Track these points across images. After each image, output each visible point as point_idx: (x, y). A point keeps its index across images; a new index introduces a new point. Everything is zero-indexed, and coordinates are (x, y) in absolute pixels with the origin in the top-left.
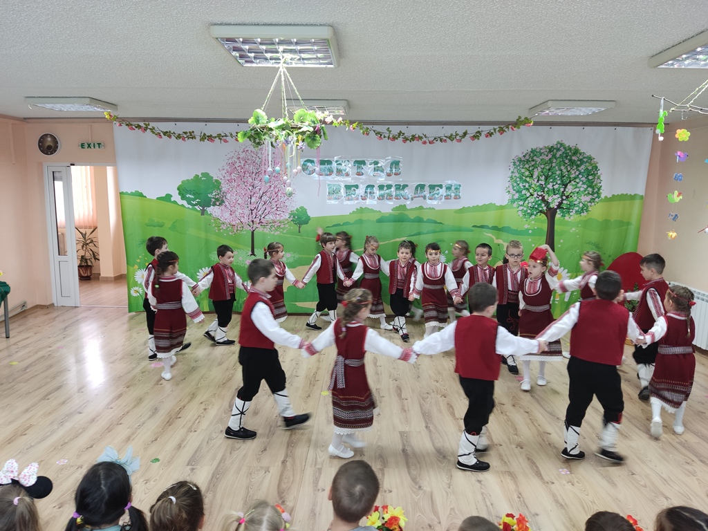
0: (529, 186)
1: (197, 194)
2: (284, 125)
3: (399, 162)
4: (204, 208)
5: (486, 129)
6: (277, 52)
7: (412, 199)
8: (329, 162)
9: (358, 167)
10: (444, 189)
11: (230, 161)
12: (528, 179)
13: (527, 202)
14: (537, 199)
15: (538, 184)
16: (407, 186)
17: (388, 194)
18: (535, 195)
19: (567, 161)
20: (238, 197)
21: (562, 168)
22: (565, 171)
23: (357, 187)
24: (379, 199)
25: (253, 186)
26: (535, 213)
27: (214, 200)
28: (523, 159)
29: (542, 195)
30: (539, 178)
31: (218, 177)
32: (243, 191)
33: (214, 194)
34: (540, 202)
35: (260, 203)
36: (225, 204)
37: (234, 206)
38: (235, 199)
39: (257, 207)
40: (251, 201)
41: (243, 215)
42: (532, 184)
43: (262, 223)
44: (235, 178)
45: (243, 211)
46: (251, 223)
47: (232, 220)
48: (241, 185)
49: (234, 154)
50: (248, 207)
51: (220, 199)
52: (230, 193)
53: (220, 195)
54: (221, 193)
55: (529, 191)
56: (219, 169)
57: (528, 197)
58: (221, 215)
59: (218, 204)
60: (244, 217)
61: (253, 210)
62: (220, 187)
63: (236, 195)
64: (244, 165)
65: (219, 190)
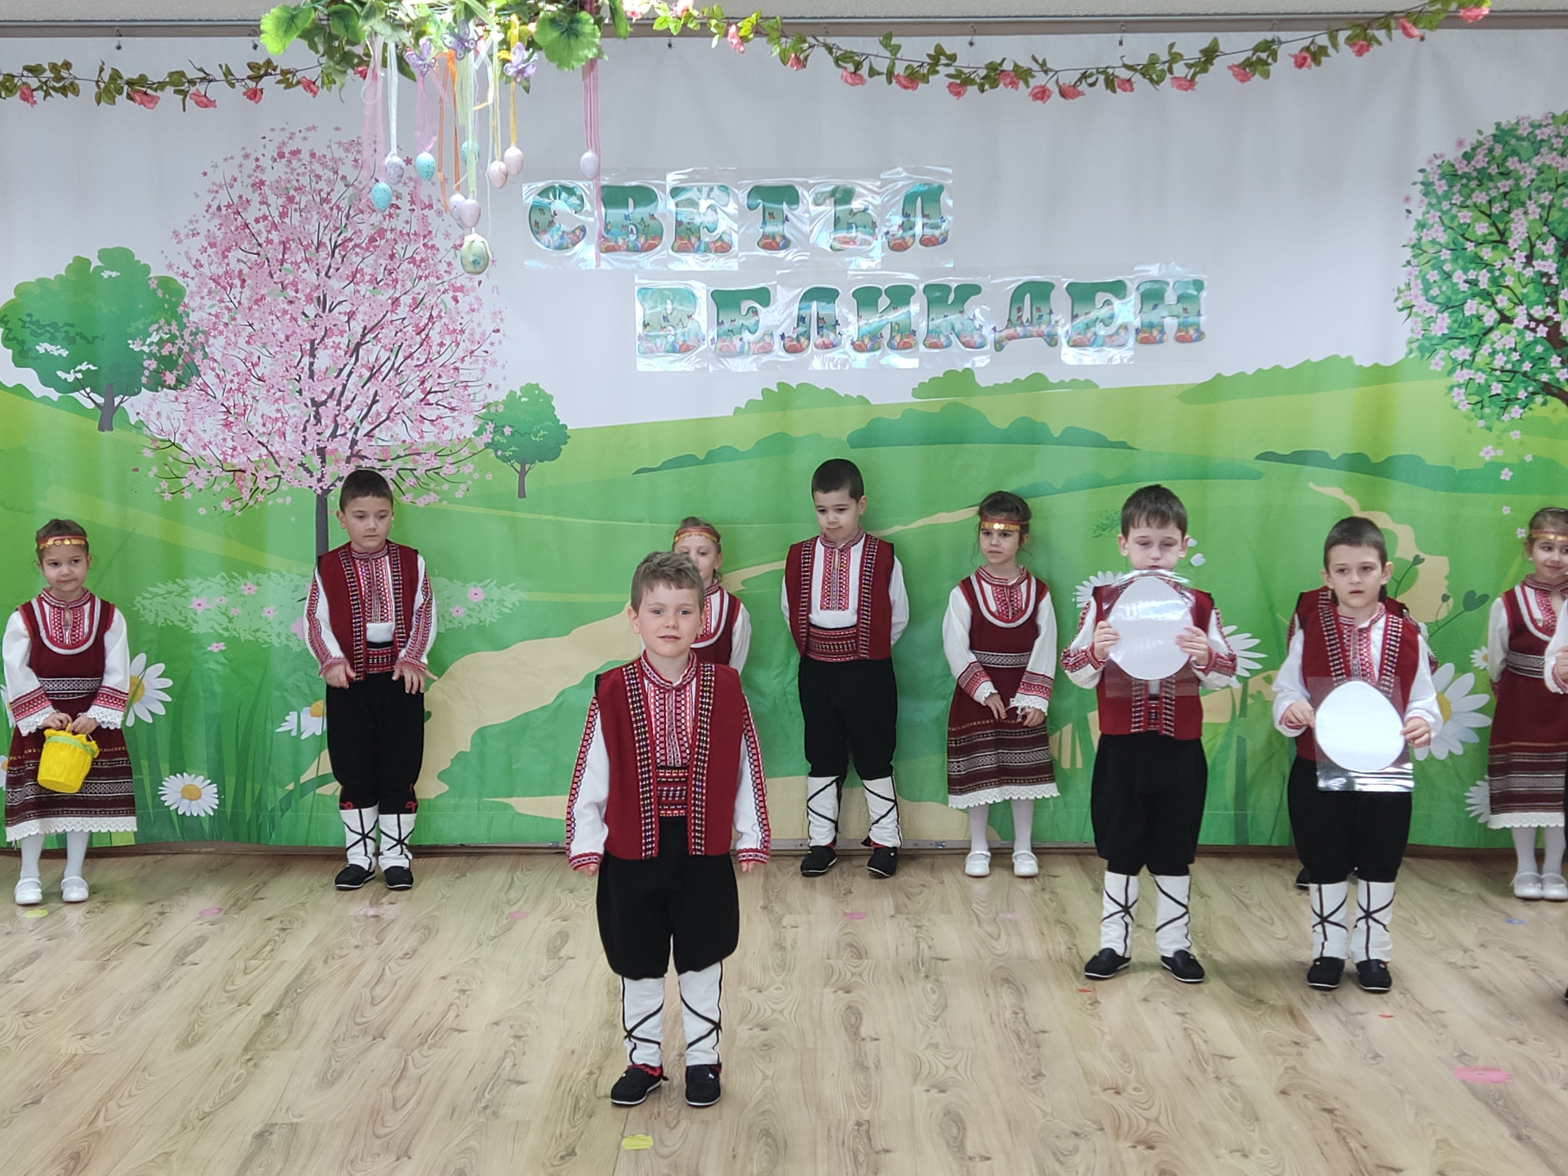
0: (1494, 281)
1: (81, 340)
3: (941, 188)
4: (110, 401)
7: (999, 346)
8: (644, 196)
9: (769, 216)
10: (1133, 298)
11: (223, 199)
12: (1486, 253)
13: (1486, 349)
14: (1529, 336)
15: (1529, 272)
16: (975, 289)
17: (896, 328)
18: (1521, 321)
20: (255, 350)
23: (763, 296)
24: (859, 347)
25: (322, 302)
26: (1522, 394)
27: (153, 364)
28: (1463, 168)
29: (1549, 318)
30: (1532, 246)
31: (170, 266)
32: (278, 325)
33: (155, 338)
34: (1539, 349)
35: (351, 373)
36: (200, 381)
37: (239, 390)
38: (244, 361)
39: (339, 389)
40: (312, 364)
41: (279, 424)
42: (1503, 275)
43: (363, 457)
44: (246, 270)
45: (278, 411)
46: (317, 459)
47: (234, 449)
48: (268, 299)
49: (241, 166)
50: (300, 392)
51: (180, 362)
52: (221, 333)
53: (179, 342)
54: (186, 333)
55: (1494, 302)
56: (176, 234)
57: (1491, 329)
58: (183, 428)
59: (173, 383)
60: (284, 434)
61: (324, 403)
62: (181, 309)
63: (248, 343)
64: (283, 215)
65: (174, 323)
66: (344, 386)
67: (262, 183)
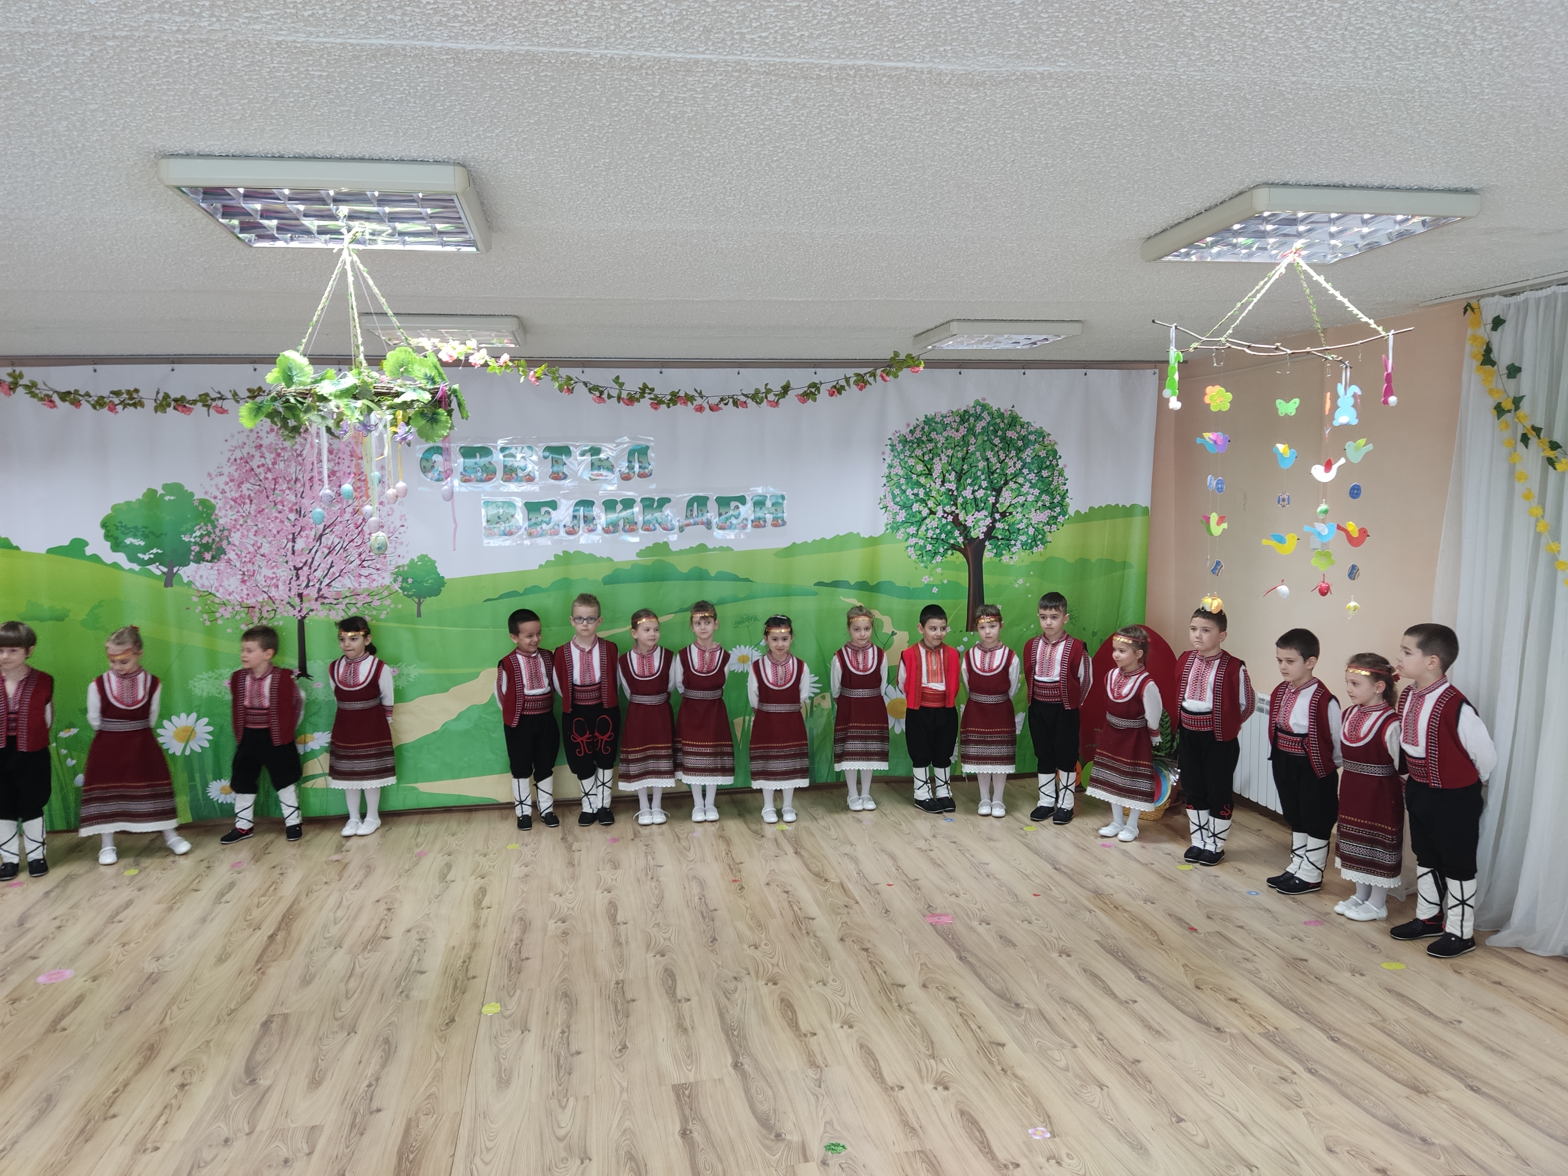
0: (927, 494)
1: (152, 536)
2: (356, 387)
3: (647, 447)
4: (171, 570)
5: (828, 376)
6: (334, 217)
7: (681, 529)
8: (485, 452)
9: (555, 462)
10: (749, 505)
11: (238, 454)
12: (922, 480)
13: (923, 528)
14: (944, 521)
15: (943, 489)
16: (668, 500)
17: (627, 521)
18: (940, 513)
19: (997, 441)
20: (260, 539)
21: (989, 454)
22: (994, 460)
23: (553, 505)
24: (606, 531)
25: (299, 512)
26: (941, 550)
27: (197, 548)
28: (910, 438)
29: (953, 512)
30: (944, 476)
31: (206, 493)
32: (272, 525)
33: (198, 533)
34: (949, 527)
35: (317, 551)
36: (226, 557)
37: (250, 562)
38: (253, 545)
39: (310, 560)
40: (293, 547)
41: (275, 581)
42: (930, 491)
43: (325, 598)
44: (253, 495)
45: (274, 573)
46: (297, 600)
47: (248, 595)
48: (266, 511)
49: (248, 436)
50: (287, 562)
51: (214, 546)
52: (238, 530)
53: (213, 536)
54: (217, 531)
55: (927, 504)
56: (209, 475)
57: (925, 518)
58: (216, 584)
59: (209, 558)
60: (277, 586)
61: (301, 568)
62: (213, 517)
63: (255, 535)
64: (274, 463)
65: (209, 525)
66: (313, 558)
67: (261, 446)
